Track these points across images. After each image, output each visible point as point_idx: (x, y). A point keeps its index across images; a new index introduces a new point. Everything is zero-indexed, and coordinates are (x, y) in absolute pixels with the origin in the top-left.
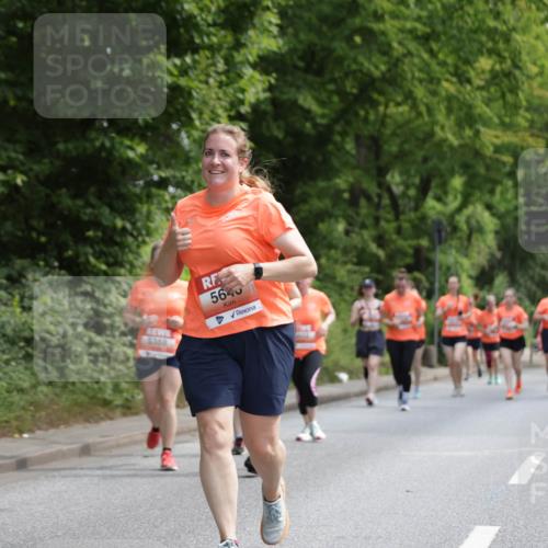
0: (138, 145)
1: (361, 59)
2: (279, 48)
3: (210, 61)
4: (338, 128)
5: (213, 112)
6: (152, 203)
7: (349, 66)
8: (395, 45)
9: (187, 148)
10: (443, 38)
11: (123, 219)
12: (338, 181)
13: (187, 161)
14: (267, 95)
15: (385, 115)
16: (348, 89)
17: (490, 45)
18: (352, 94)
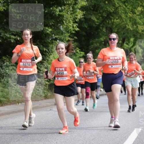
0: (50, 29)
1: (107, 7)
2: (86, 5)
3: (68, 8)
4: (101, 25)
5: (69, 21)
6: (53, 44)
7: (104, 9)
8: (116, 4)
9: (62, 30)
10: (129, 2)
11: (45, 48)
12: (101, 39)
13: (62, 34)
14: (83, 16)
15: (113, 22)
16: (104, 15)
17: (141, 4)
18: (105, 16)
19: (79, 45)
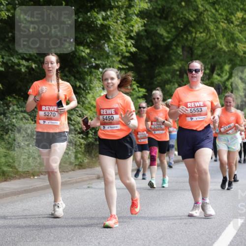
0: (87, 49)
1: (185, 12)
2: (149, 8)
3: (118, 13)
4: (174, 43)
5: (119, 35)
6: (93, 76)
7: (179, 16)
8: (200, 6)
9: (108, 51)
10: (221, 3)
11: (80, 82)
12: (174, 66)
13: (108, 57)
14: (143, 28)
15: (195, 37)
16: (179, 26)
17: (242, 6)
18: (181, 28)
19: (137, 76)
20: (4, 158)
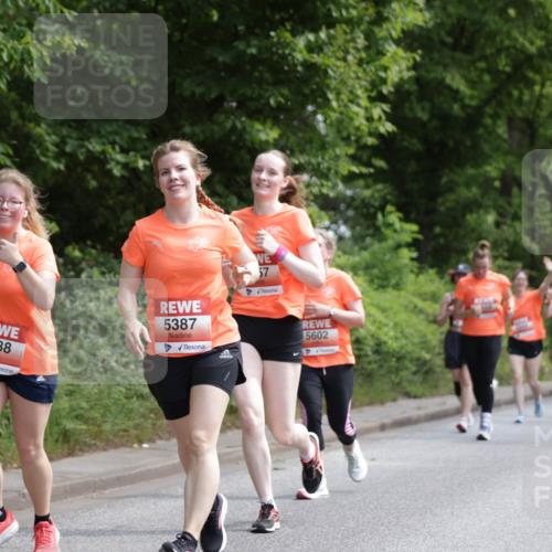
0: (271, 129)
1: (516, 33)
2: (426, 22)
3: (349, 37)
4: (489, 110)
5: (351, 92)
7: (502, 41)
9: (323, 132)
12: (488, 168)
13: (323, 146)
14: (412, 73)
15: (541, 96)
16: (501, 68)
18: (504, 72)
19: (395, 193)
20: (66, 398)
